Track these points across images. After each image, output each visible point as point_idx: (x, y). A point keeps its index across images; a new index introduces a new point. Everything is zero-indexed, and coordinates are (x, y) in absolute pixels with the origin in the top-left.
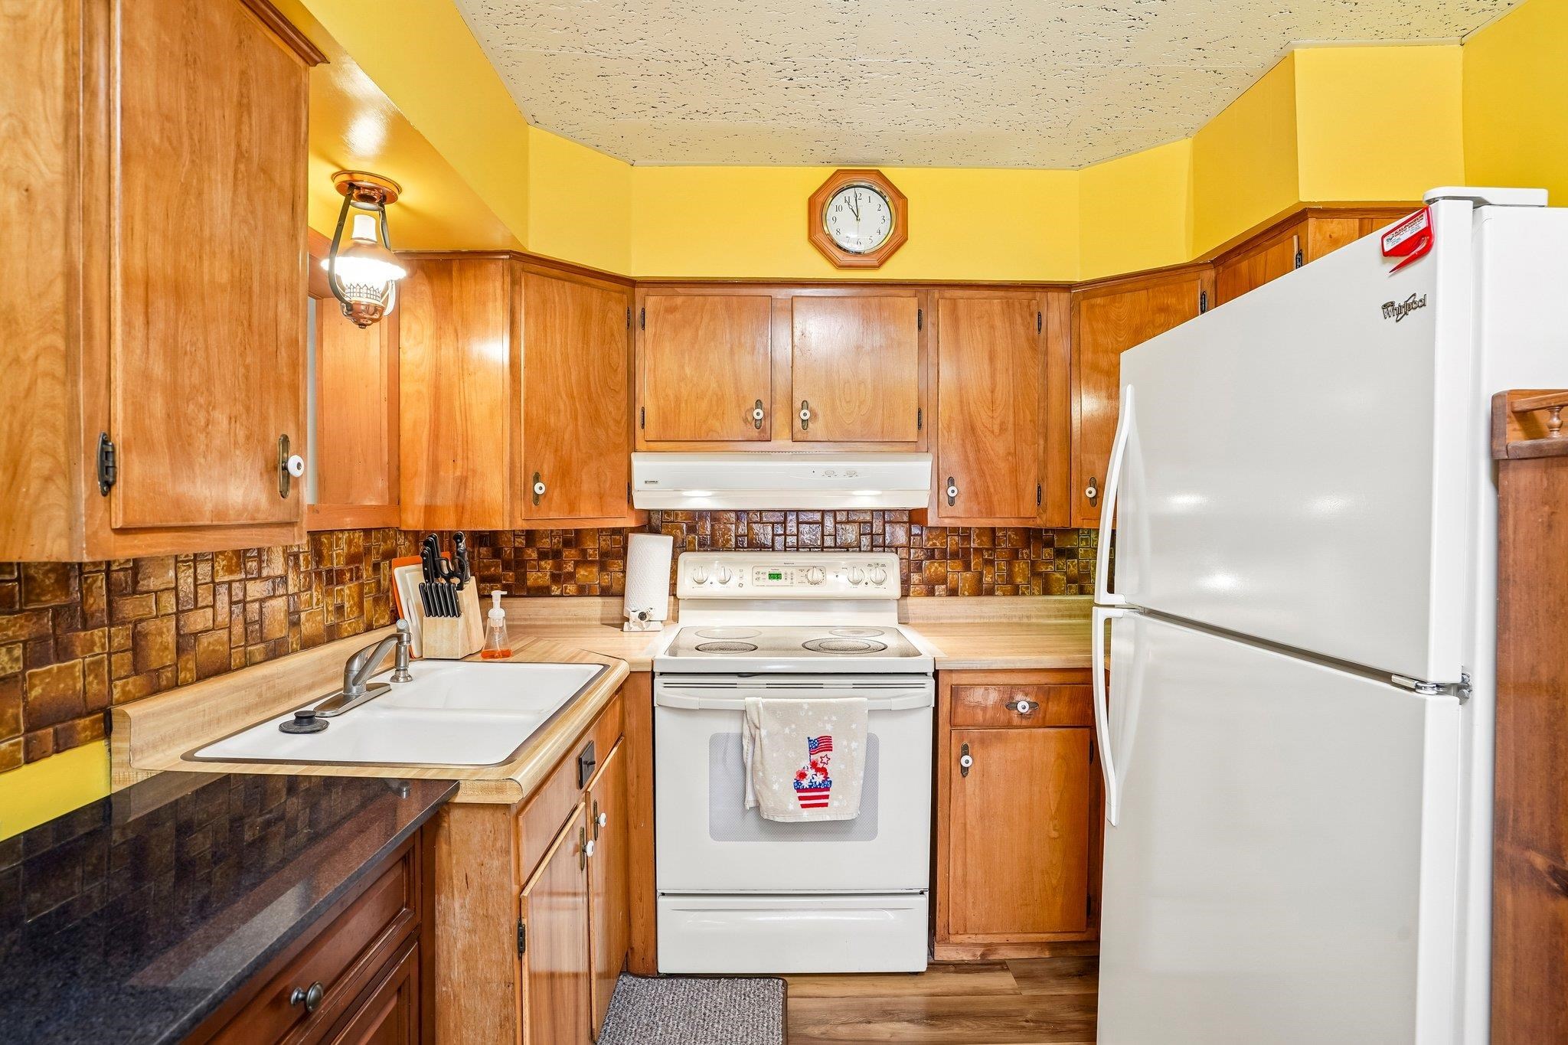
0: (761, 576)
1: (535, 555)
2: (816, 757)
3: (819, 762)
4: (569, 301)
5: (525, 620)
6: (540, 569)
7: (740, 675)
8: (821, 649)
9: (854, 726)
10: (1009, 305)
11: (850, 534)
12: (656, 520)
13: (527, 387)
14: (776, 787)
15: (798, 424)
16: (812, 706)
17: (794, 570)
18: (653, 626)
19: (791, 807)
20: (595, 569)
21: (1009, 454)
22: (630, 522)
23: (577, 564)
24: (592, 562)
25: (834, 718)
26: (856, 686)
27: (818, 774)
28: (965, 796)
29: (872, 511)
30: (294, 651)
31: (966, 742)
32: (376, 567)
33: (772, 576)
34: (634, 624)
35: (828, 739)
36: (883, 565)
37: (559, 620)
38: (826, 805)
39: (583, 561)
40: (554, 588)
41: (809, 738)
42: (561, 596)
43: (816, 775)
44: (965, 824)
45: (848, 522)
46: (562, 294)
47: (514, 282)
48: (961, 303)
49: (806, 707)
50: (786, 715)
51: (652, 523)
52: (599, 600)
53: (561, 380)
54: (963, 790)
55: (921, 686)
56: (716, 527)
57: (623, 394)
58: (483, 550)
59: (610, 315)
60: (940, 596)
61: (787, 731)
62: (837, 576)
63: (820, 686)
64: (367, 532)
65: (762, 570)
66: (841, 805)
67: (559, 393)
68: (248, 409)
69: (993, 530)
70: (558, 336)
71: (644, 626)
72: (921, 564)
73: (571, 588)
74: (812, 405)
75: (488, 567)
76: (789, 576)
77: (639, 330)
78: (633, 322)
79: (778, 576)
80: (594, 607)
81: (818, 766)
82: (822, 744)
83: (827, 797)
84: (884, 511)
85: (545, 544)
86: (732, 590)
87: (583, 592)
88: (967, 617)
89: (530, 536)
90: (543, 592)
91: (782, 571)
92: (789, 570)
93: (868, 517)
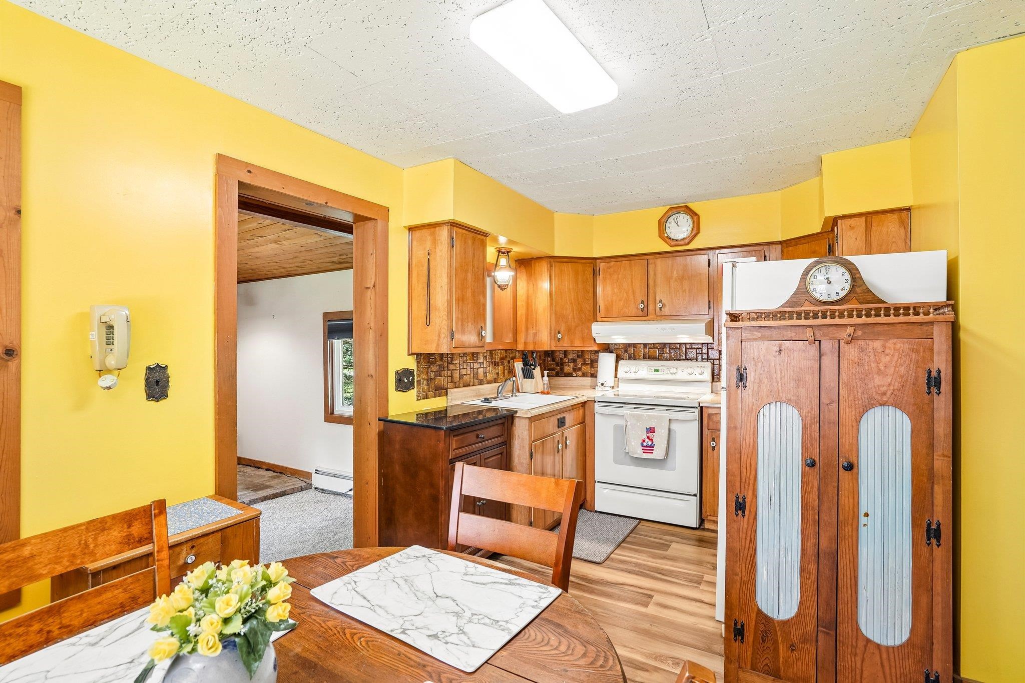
0: (651, 370)
1: (567, 361)
2: (648, 435)
4: (570, 269)
5: (563, 385)
6: (569, 366)
7: (625, 403)
9: (663, 425)
11: (692, 354)
12: (612, 348)
13: (556, 302)
14: (633, 444)
15: (658, 310)
16: (648, 416)
17: (665, 368)
18: (607, 387)
19: (639, 452)
20: (589, 367)
22: (595, 348)
23: (582, 364)
24: (588, 364)
25: (656, 421)
26: (667, 410)
27: (650, 441)
28: (714, 458)
29: (702, 344)
30: (485, 384)
32: (509, 362)
33: (655, 370)
34: (599, 387)
35: (654, 428)
36: (704, 367)
37: (575, 386)
38: (652, 453)
39: (584, 364)
40: (574, 373)
41: (646, 427)
42: (576, 377)
44: (714, 470)
45: (691, 348)
46: (568, 268)
47: (551, 266)
49: (645, 416)
50: (638, 418)
51: (608, 348)
52: (590, 378)
53: (567, 298)
54: (713, 456)
55: (693, 412)
56: (636, 350)
57: (592, 300)
58: (549, 359)
59: (586, 272)
61: (639, 423)
62: (682, 371)
63: (653, 409)
64: (506, 350)
65: (651, 368)
66: (658, 453)
67: (567, 303)
68: (475, 322)
70: (566, 282)
71: (604, 387)
73: (580, 374)
74: (663, 301)
75: (551, 365)
76: (662, 371)
77: (598, 276)
78: (595, 273)
79: (658, 371)
80: (588, 381)
81: (650, 438)
82: (651, 430)
83: (653, 450)
84: (707, 344)
85: (571, 356)
86: (638, 376)
87: (584, 375)
89: (565, 353)
90: (569, 375)
91: (659, 368)
92: (663, 368)
93: (700, 346)
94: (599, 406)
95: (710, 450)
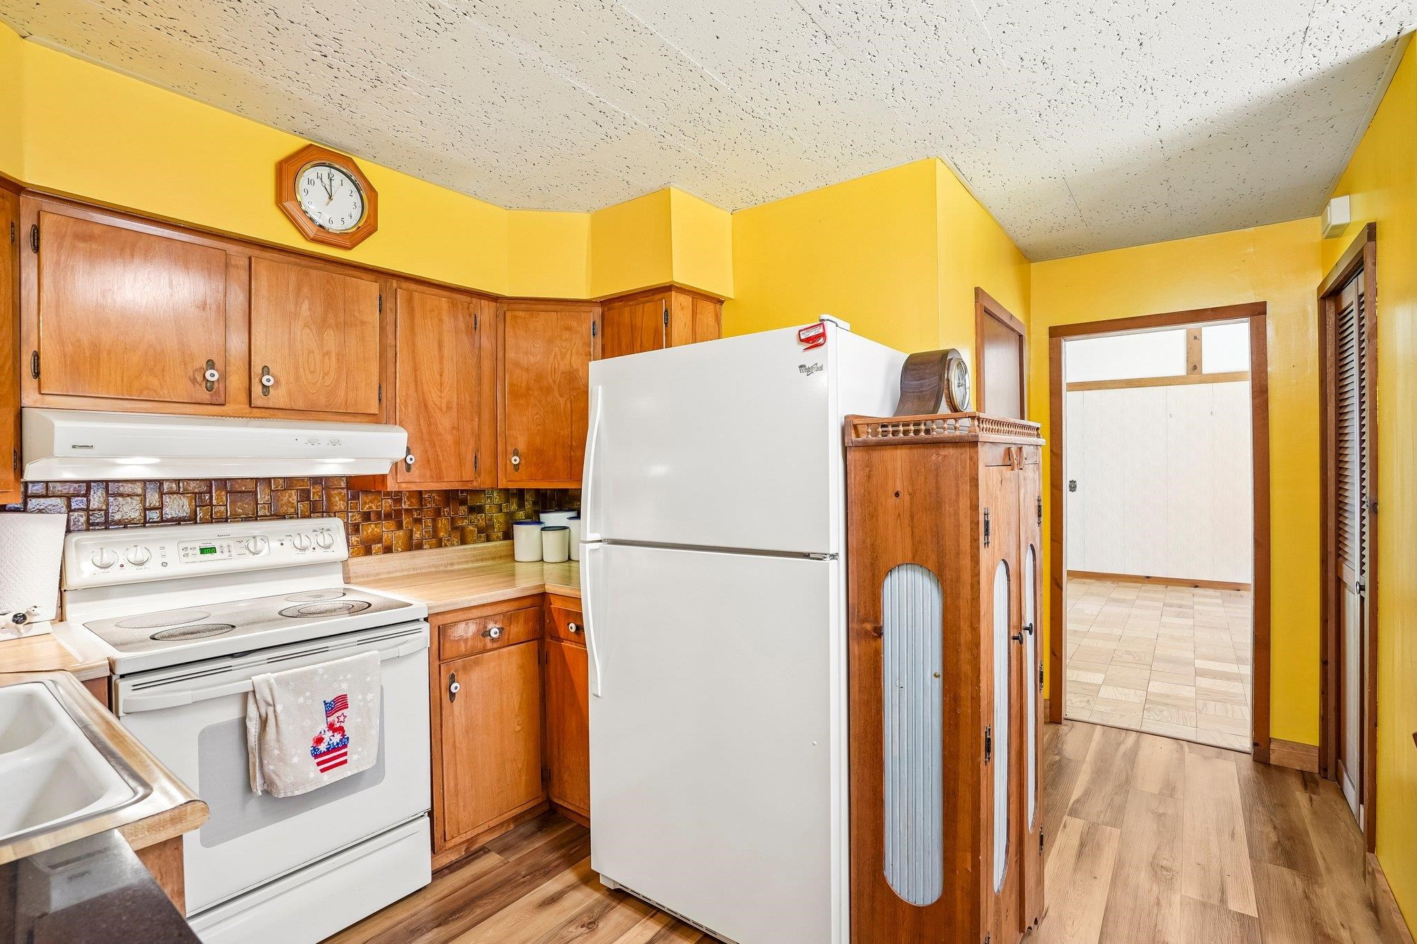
0: (189, 551)
2: (333, 718)
3: (336, 723)
7: (232, 656)
8: (302, 615)
9: (368, 679)
10: (453, 304)
14: (293, 761)
15: (257, 390)
17: (231, 543)
18: (35, 629)
19: (312, 775)
21: (454, 428)
22: (16, 498)
25: (349, 676)
26: (361, 643)
27: (336, 734)
28: (452, 719)
31: (452, 672)
33: (203, 551)
35: (344, 697)
36: (328, 530)
38: (345, 762)
41: (325, 702)
43: (333, 736)
44: (455, 742)
45: (285, 490)
48: (416, 296)
49: (321, 671)
50: (299, 685)
54: (452, 712)
55: (418, 631)
60: (376, 553)
61: (301, 700)
62: (282, 544)
63: (325, 650)
65: (189, 545)
66: (358, 758)
69: (420, 492)
71: (22, 631)
72: (358, 526)
74: (275, 370)
76: (226, 550)
77: (27, 254)
78: (18, 241)
79: (211, 550)
81: (335, 726)
82: (339, 704)
83: (345, 754)
84: (321, 478)
86: (153, 570)
91: (214, 545)
92: (225, 544)
94: (136, 687)
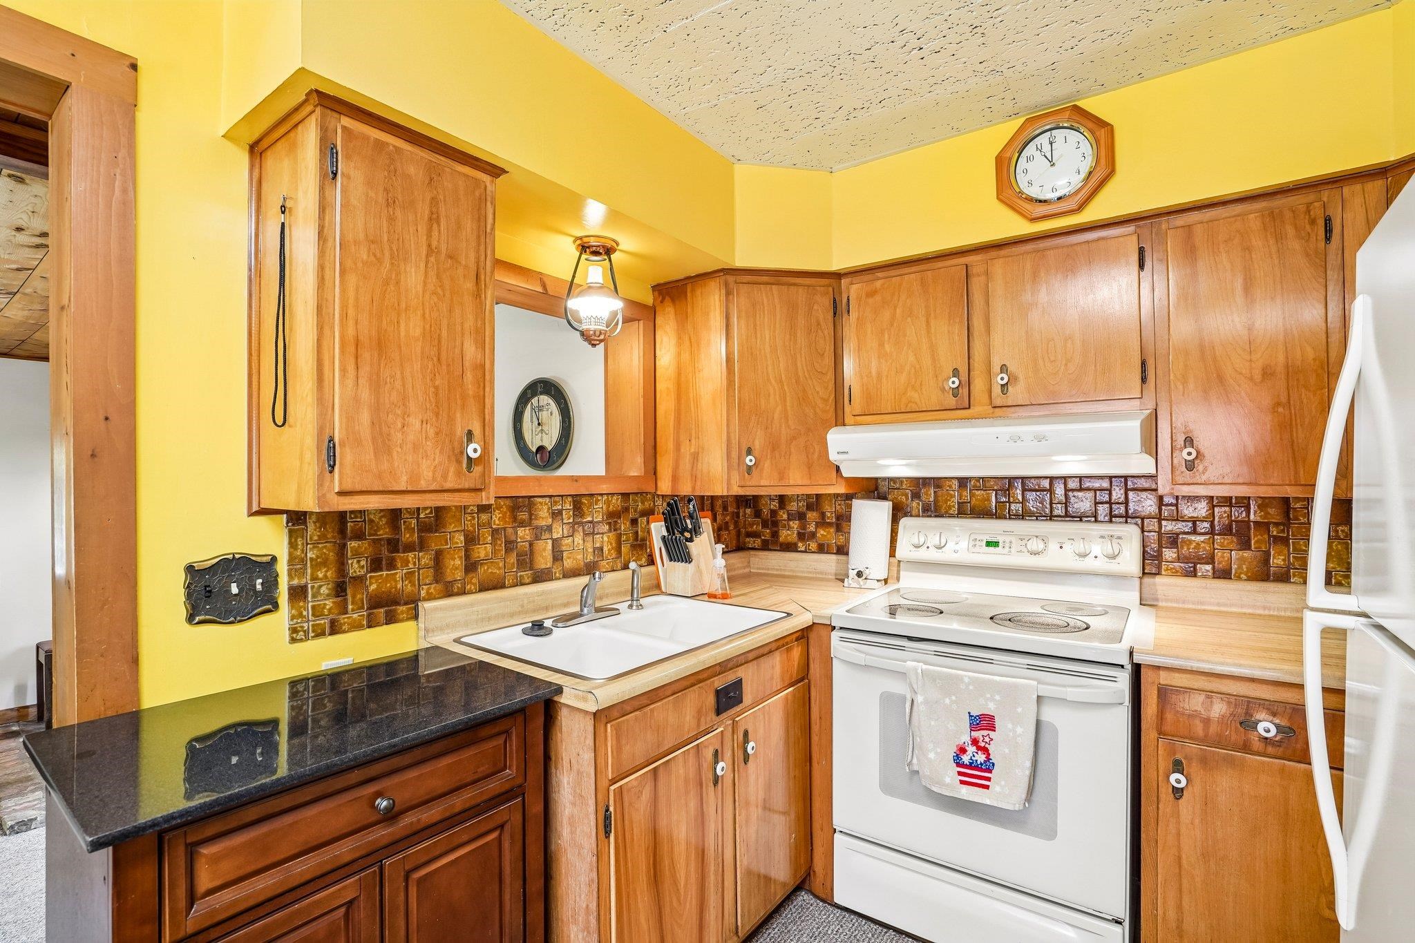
0: (977, 543)
1: (785, 516)
2: (975, 734)
3: (981, 741)
4: (776, 300)
5: (777, 570)
6: (789, 528)
7: (910, 638)
8: (1012, 620)
9: (1019, 710)
10: (1273, 217)
11: (1082, 504)
12: (883, 488)
13: (740, 378)
14: (932, 755)
15: (997, 390)
16: (973, 681)
17: (1013, 539)
18: (869, 584)
19: (948, 780)
20: (832, 530)
22: (841, 489)
23: (818, 525)
24: (830, 524)
25: (997, 697)
26: (1031, 667)
27: (979, 752)
28: (1178, 823)
29: (1111, 478)
30: (556, 579)
31: (1178, 757)
32: (634, 522)
33: (989, 544)
34: (852, 580)
35: (992, 718)
36: (1119, 538)
37: (802, 572)
38: (987, 787)
39: (822, 523)
40: (800, 544)
41: (969, 713)
42: (805, 552)
43: (977, 753)
44: (1180, 858)
45: (1081, 489)
46: (770, 297)
47: (728, 293)
48: (1199, 231)
49: (966, 680)
50: (948, 685)
51: (873, 489)
52: (834, 557)
53: (770, 368)
54: (1176, 814)
55: (1113, 679)
56: (940, 493)
57: (831, 375)
58: (748, 511)
59: (815, 307)
60: (1204, 577)
61: (947, 701)
62: (1061, 547)
63: (989, 661)
64: (625, 496)
65: (979, 537)
66: (1003, 791)
67: (769, 380)
68: (437, 415)
70: (767, 333)
73: (813, 546)
74: (1011, 368)
75: (751, 525)
76: (1007, 545)
77: (845, 315)
78: (837, 310)
79: (996, 544)
80: (829, 562)
81: (980, 744)
82: (983, 722)
83: (988, 779)
84: (1126, 478)
85: (793, 507)
86: (946, 555)
87: (822, 549)
88: (1242, 606)
89: (782, 500)
90: (789, 547)
91: (1000, 539)
92: (1008, 539)
93: (1105, 484)
94: (843, 639)
95: (1166, 795)
